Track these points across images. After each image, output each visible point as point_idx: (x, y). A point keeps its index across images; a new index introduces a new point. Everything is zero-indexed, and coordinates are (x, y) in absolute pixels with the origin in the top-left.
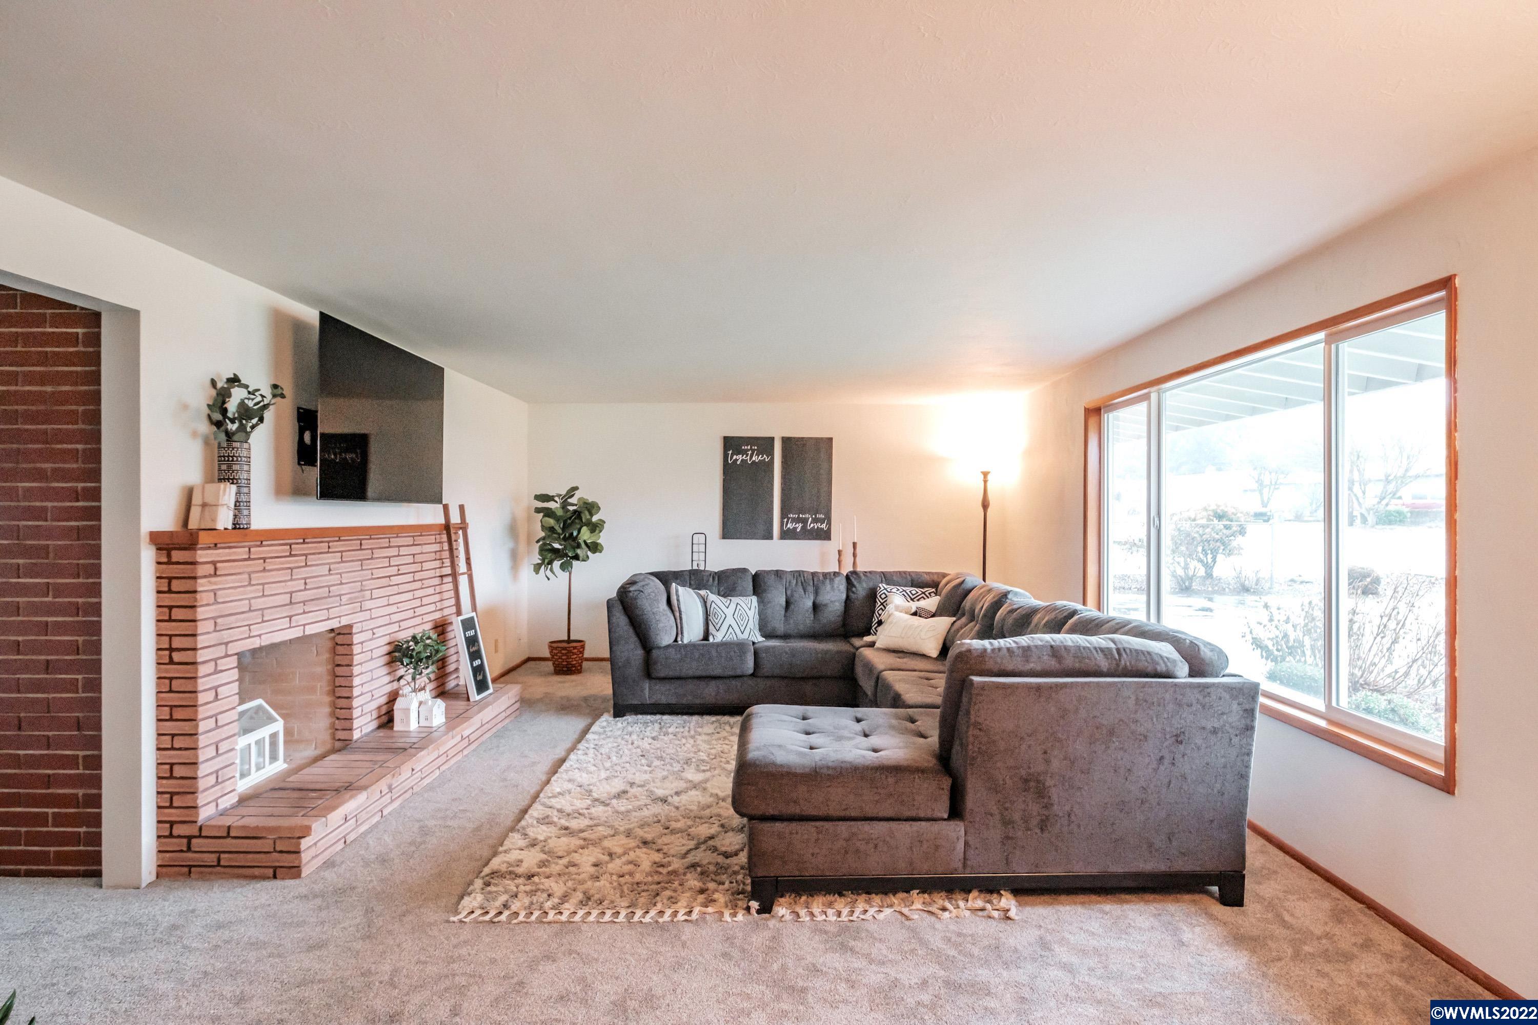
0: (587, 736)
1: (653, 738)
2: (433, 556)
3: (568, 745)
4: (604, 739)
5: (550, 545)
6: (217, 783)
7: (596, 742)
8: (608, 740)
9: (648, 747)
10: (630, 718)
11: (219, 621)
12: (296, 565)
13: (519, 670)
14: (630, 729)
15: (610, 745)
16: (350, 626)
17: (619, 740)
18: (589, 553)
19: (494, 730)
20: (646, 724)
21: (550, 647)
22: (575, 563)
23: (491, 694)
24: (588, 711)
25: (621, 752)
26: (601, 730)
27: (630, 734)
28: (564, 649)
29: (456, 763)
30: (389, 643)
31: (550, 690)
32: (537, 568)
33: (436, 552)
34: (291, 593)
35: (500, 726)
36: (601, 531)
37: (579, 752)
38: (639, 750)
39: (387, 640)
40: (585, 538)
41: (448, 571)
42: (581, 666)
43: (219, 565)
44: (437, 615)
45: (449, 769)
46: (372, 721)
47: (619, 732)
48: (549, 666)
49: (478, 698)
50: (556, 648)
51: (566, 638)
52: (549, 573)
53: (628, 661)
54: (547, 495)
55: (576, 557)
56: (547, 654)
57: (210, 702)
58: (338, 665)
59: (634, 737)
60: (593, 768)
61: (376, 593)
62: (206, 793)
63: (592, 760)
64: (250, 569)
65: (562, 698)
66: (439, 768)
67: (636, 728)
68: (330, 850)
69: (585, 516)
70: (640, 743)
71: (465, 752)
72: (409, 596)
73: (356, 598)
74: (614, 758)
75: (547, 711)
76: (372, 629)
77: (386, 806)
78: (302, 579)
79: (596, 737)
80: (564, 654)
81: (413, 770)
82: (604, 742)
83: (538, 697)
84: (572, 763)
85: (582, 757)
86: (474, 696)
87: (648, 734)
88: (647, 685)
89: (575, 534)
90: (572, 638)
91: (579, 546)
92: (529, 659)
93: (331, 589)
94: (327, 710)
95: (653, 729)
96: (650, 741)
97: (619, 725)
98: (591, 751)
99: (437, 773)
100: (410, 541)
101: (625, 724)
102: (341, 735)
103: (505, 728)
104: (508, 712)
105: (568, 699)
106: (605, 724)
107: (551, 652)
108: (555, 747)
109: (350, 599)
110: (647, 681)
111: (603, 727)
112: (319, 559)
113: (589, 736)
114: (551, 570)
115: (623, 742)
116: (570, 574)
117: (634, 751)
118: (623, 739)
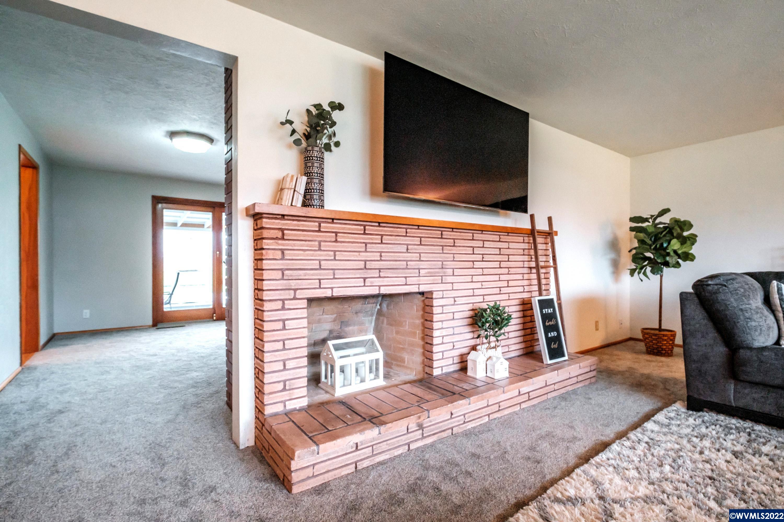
0: (646, 424)
1: (735, 454)
2: (521, 252)
3: (620, 427)
4: (665, 434)
5: (642, 254)
6: (284, 389)
7: (652, 435)
8: (669, 437)
9: (723, 465)
10: (708, 416)
11: (286, 272)
12: (371, 241)
13: (618, 346)
14: (703, 430)
15: (669, 445)
16: (431, 293)
17: (685, 442)
18: (680, 261)
19: (563, 391)
20: (728, 429)
21: (642, 332)
22: (665, 269)
23: (565, 361)
24: (662, 394)
25: (680, 462)
26: (666, 421)
27: (702, 437)
28: (655, 335)
29: (510, 414)
30: (473, 310)
31: (636, 366)
32: (632, 272)
33: (524, 250)
34: (365, 261)
35: (570, 388)
36: (693, 244)
37: (627, 443)
38: (708, 466)
39: (470, 307)
40: (676, 248)
41: (533, 264)
42: (672, 351)
43: (286, 232)
44: (525, 296)
45: (499, 418)
46: (453, 364)
47: (688, 431)
48: (642, 346)
49: (550, 362)
50: (647, 334)
51: (657, 327)
52: (641, 275)
53: (706, 357)
54: (640, 217)
55: (667, 264)
56: (640, 337)
57: (277, 330)
58: (426, 320)
59: (707, 443)
60: (633, 473)
61: (457, 272)
62: (271, 396)
63: (636, 459)
64: (320, 239)
65: (642, 375)
66: (489, 415)
67: (713, 431)
68: (330, 474)
69: (677, 230)
70: (713, 456)
71: (523, 406)
72: (496, 278)
73: (438, 273)
74: (667, 468)
75: (623, 384)
76: (454, 298)
77: (416, 441)
78: (378, 252)
79: (656, 428)
80: (654, 339)
81: (452, 414)
82: (663, 438)
83: (620, 369)
84: (611, 456)
85: (626, 452)
86: (547, 360)
87: (728, 444)
88: (732, 387)
89: (665, 245)
90: (663, 328)
91: (668, 254)
92: (631, 339)
93: (409, 263)
94: (421, 350)
95: (737, 440)
96: (729, 456)
97: (691, 420)
98: (641, 448)
99: (486, 419)
100: (497, 238)
101: (699, 421)
102: (427, 370)
103: (574, 392)
104: (580, 378)
105: (648, 377)
106: (672, 415)
107: (643, 336)
108: (607, 426)
109: (429, 273)
110: (733, 381)
111: (671, 418)
112: (396, 240)
113: (649, 425)
114: (645, 274)
115: (689, 446)
116: (661, 277)
117: (700, 466)
118: (689, 441)
